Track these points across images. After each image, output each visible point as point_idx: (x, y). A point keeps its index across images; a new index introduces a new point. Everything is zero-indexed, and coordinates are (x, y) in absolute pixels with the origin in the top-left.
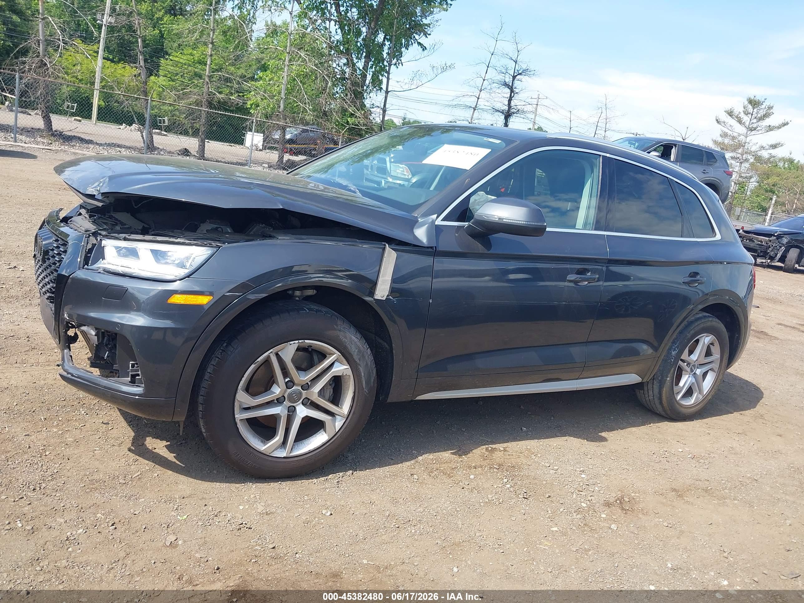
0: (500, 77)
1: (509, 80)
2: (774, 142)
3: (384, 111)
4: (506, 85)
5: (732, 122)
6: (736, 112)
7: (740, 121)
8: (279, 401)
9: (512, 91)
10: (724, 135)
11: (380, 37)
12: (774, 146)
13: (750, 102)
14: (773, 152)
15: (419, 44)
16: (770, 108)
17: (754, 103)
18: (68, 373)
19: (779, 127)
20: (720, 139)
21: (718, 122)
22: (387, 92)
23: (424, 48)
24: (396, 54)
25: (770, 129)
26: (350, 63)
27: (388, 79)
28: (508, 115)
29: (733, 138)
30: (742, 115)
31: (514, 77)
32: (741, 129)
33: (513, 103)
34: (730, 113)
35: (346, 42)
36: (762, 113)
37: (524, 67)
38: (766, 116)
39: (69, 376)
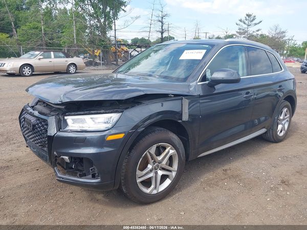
0: (157, 19)
1: (160, 19)
2: (257, 29)
3: (115, 38)
4: (160, 21)
5: (242, 24)
6: (243, 20)
7: (244, 23)
8: (151, 171)
9: (162, 23)
10: (240, 29)
11: (108, 9)
12: (258, 31)
13: (247, 15)
14: (258, 33)
15: (123, 10)
16: (255, 16)
17: (249, 16)
18: (60, 178)
19: (259, 23)
20: (239, 31)
21: (237, 24)
22: (115, 30)
23: (125, 11)
24: (115, 15)
25: (256, 24)
26: (99, 21)
27: (115, 25)
28: (162, 33)
29: (243, 30)
30: (245, 21)
31: (162, 18)
32: (245, 26)
33: (163, 28)
34: (241, 21)
35: (96, 13)
36: (252, 19)
37: (165, 13)
38: (254, 20)
39: (61, 179)
